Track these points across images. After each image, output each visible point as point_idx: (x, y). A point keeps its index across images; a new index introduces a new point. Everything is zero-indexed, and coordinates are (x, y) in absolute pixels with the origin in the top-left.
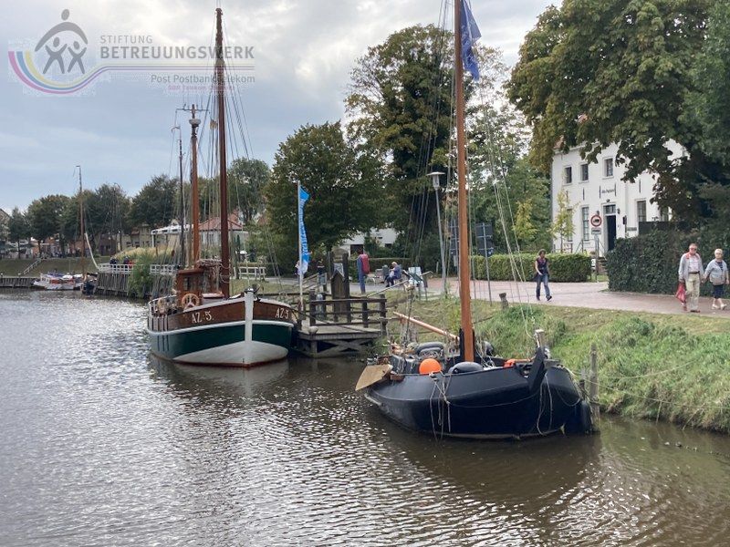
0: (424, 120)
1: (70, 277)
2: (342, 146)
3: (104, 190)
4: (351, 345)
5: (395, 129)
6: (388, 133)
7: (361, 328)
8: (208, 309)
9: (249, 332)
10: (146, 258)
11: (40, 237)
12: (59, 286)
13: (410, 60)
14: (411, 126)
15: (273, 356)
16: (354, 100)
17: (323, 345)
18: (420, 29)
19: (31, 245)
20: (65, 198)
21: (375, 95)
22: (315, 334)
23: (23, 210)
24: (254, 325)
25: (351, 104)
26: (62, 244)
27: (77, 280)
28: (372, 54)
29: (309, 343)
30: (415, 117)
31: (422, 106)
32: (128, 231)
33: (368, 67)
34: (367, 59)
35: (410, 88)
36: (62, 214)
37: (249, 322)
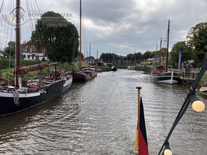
0: (203, 40)
1: (133, 66)
2: (185, 45)
3: (139, 53)
4: (190, 82)
5: (196, 42)
6: (195, 43)
7: (192, 79)
8: (164, 73)
9: (172, 78)
10: (146, 64)
11: (128, 60)
12: (131, 68)
13: (200, 29)
14: (200, 41)
15: (175, 83)
16: (188, 37)
17: (185, 81)
18: (203, 23)
19: (127, 61)
20: (132, 54)
21: (192, 36)
22: (184, 79)
23: (126, 56)
24: (173, 77)
25: (187, 37)
26: (131, 61)
27: (134, 67)
28: (192, 28)
29: (182, 81)
30: (201, 40)
31: (203, 37)
32: (142, 60)
33: (191, 31)
34: (191, 29)
35: (200, 34)
36: (132, 57)
37: (172, 76)
